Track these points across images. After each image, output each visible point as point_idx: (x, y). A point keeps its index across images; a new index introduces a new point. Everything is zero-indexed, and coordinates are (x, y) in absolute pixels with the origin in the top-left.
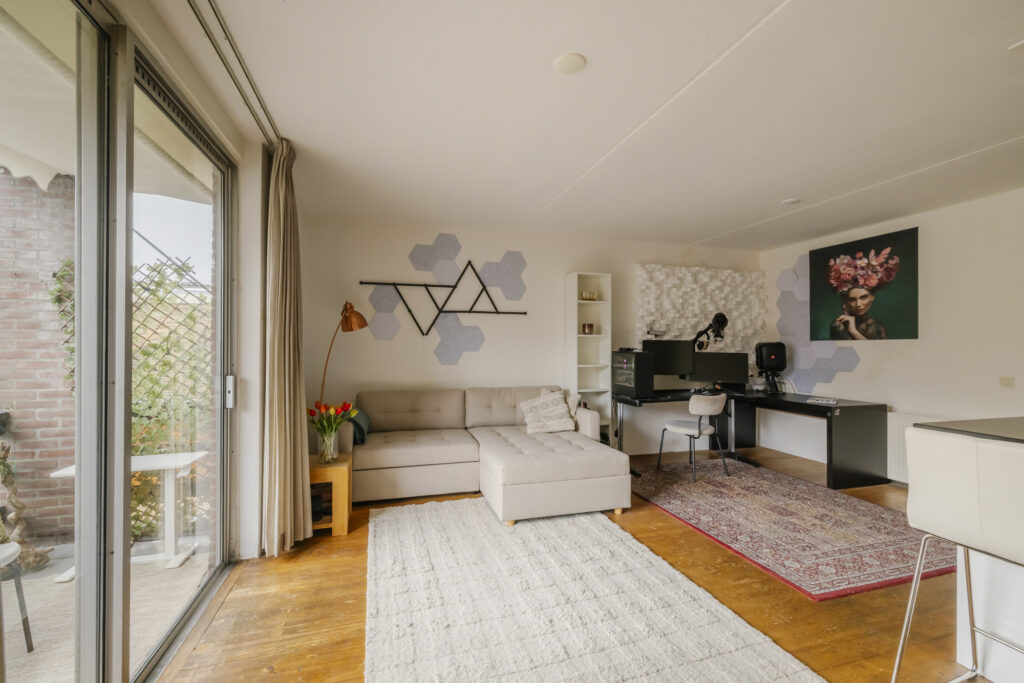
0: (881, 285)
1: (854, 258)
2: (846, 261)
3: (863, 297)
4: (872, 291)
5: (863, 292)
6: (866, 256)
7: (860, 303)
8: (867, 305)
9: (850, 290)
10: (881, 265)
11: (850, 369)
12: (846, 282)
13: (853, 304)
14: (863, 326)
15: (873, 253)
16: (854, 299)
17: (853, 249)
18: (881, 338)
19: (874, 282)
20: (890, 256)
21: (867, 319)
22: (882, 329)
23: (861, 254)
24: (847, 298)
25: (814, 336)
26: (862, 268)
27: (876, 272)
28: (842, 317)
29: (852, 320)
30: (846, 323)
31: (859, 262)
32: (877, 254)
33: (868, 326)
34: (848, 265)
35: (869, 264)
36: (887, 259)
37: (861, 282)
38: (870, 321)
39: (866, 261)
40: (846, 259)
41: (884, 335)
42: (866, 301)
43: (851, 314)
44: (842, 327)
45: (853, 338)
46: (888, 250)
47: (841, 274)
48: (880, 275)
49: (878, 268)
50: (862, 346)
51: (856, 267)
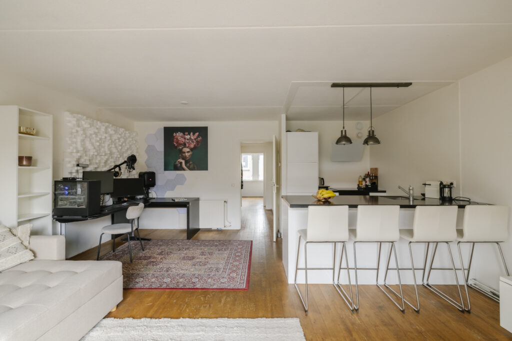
0: (195, 147)
1: (185, 135)
2: (181, 135)
3: (188, 152)
4: (192, 150)
5: (188, 150)
6: (189, 134)
7: (187, 154)
8: (189, 156)
9: (182, 148)
10: (195, 139)
11: (182, 184)
12: (181, 144)
13: (184, 155)
14: (188, 165)
15: (192, 133)
16: (184, 153)
17: (185, 130)
18: (195, 170)
19: (192, 146)
20: (198, 136)
21: (189, 162)
22: (195, 166)
23: (187, 133)
24: (181, 152)
25: (166, 169)
26: (188, 139)
27: (193, 142)
28: (179, 160)
29: (183, 162)
30: (181, 163)
31: (186, 137)
32: (194, 134)
33: (190, 165)
34: (182, 137)
35: (190, 138)
36: (197, 137)
37: (187, 145)
38: (191, 163)
39: (189, 136)
40: (181, 134)
41: (196, 168)
42: (189, 154)
43: (183, 159)
44: (179, 165)
45: (184, 170)
46: (197, 134)
47: (179, 141)
48: (195, 144)
49: (194, 141)
50: (187, 173)
51: (185, 139)
